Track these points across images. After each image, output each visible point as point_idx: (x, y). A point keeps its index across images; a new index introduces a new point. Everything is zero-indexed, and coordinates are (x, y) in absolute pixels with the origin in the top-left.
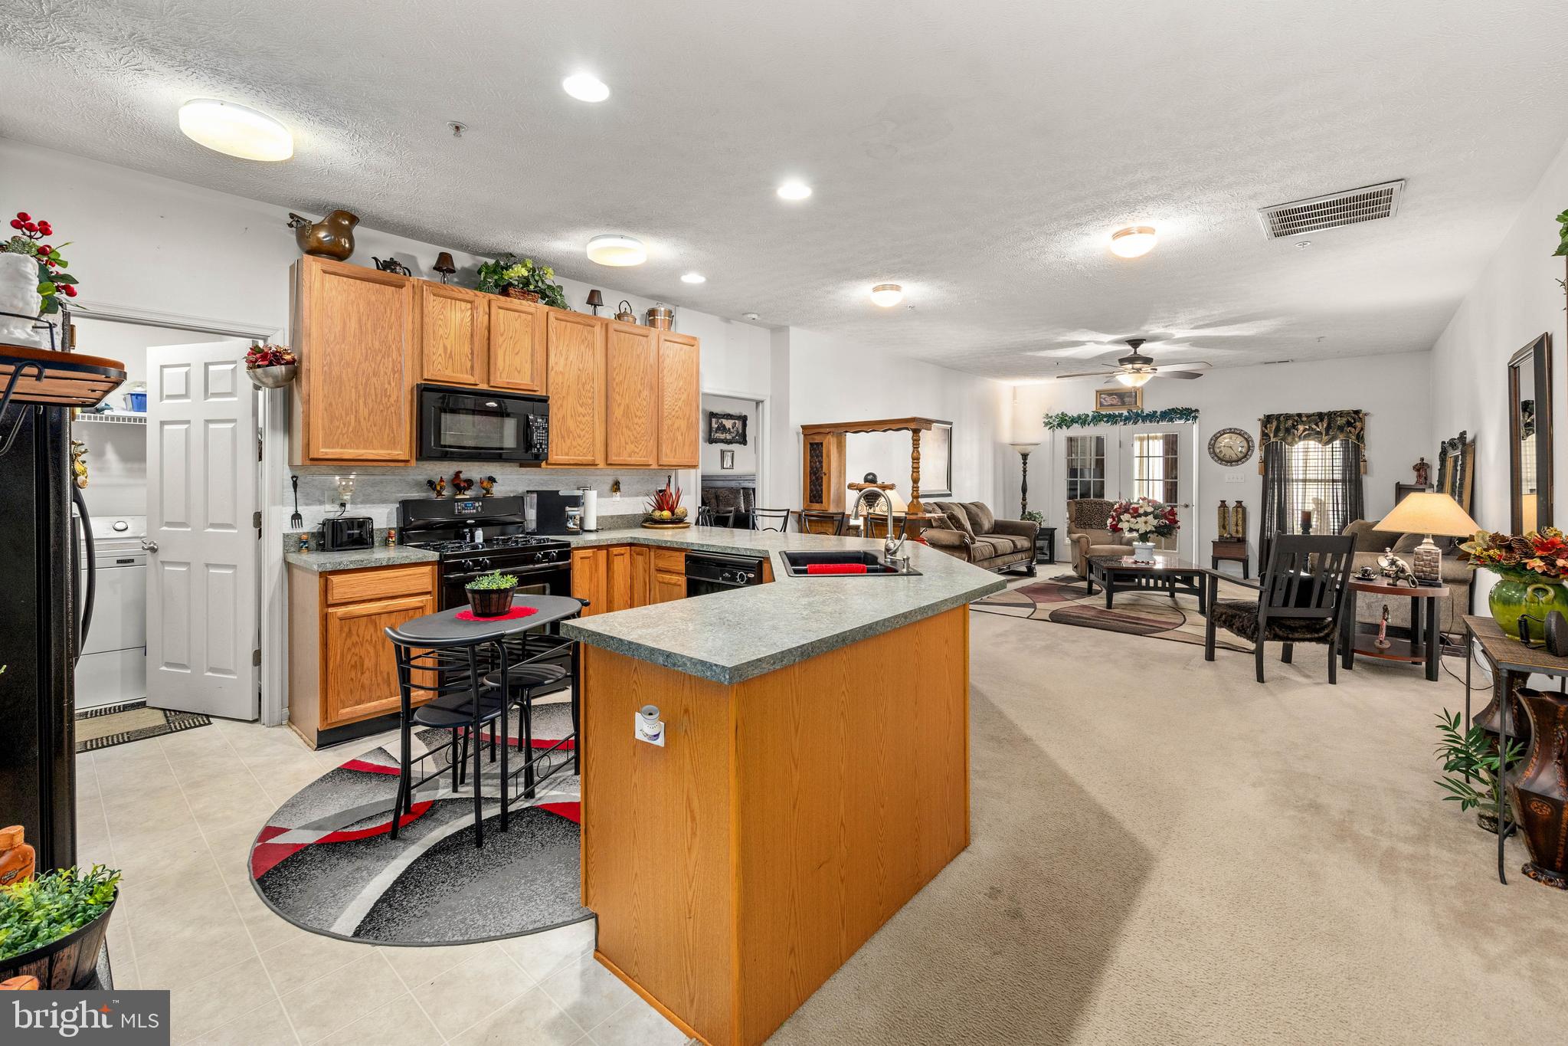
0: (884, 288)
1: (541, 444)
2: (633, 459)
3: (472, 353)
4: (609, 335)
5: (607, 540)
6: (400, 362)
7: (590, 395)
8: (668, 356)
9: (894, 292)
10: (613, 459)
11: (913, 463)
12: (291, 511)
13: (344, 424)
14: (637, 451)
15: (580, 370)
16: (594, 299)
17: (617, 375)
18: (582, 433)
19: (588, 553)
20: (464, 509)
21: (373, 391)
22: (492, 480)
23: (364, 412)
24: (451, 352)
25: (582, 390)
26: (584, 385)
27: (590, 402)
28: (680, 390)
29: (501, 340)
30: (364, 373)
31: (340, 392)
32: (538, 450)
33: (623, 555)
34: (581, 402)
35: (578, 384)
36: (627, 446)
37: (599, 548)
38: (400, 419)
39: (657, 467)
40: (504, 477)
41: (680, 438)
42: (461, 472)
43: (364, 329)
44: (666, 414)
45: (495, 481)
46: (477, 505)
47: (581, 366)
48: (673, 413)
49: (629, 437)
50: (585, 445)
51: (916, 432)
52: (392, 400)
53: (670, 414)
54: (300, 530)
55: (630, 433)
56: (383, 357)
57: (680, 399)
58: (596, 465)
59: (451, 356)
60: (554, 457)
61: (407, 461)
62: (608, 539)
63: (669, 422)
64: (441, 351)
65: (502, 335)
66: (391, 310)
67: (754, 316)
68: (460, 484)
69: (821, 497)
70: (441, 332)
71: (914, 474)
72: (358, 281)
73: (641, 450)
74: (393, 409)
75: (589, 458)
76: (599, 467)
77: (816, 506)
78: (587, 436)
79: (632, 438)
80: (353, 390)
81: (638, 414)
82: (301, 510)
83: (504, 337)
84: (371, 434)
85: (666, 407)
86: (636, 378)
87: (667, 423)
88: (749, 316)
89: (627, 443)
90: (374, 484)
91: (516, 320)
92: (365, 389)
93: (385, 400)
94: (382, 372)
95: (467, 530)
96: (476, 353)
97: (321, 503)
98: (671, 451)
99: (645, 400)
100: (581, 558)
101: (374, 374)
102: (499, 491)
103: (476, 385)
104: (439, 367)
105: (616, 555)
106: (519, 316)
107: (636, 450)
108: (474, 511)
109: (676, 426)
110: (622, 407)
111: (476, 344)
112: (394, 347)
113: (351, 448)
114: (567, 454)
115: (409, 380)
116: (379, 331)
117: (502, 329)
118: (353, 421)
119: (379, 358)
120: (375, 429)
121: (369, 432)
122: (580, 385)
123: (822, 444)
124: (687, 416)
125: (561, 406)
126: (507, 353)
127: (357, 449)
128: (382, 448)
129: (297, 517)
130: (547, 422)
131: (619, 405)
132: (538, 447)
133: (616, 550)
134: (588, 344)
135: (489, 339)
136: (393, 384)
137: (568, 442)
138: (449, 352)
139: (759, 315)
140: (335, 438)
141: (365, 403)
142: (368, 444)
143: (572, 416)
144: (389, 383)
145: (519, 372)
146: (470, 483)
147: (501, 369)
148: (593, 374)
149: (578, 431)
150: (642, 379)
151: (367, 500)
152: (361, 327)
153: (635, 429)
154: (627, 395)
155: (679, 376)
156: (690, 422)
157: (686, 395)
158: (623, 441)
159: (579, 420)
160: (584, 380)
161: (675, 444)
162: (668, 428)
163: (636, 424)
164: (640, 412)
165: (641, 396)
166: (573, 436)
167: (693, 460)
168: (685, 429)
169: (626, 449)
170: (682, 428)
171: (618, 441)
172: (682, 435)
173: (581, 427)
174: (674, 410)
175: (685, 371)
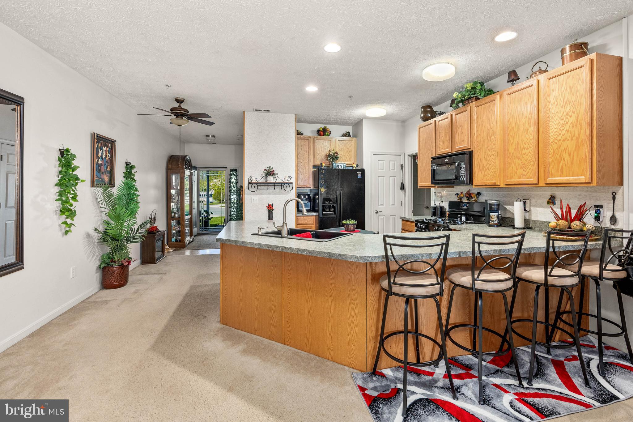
3: (449, 139)
4: (504, 100)
6: (433, 151)
7: (494, 143)
10: (507, 181)
13: (423, 175)
14: (525, 174)
15: (488, 130)
18: (490, 167)
20: (463, 206)
21: (428, 163)
23: (426, 170)
25: (489, 141)
26: (490, 138)
27: (494, 147)
28: (567, 115)
29: (457, 128)
30: (426, 157)
31: (422, 165)
32: (462, 179)
34: (489, 149)
35: (488, 138)
36: (518, 171)
39: (544, 185)
41: (567, 157)
44: (551, 140)
46: (468, 205)
47: (489, 127)
48: (560, 137)
49: (519, 164)
50: (491, 173)
53: (556, 139)
55: (520, 162)
59: (443, 143)
60: (476, 182)
63: (555, 146)
70: (441, 135)
72: (425, 127)
73: (528, 173)
76: (501, 186)
78: (493, 168)
79: (521, 165)
81: (525, 146)
85: (551, 134)
87: (553, 148)
89: (517, 169)
92: (426, 162)
95: (460, 216)
98: (558, 170)
101: (428, 157)
103: (450, 152)
104: (441, 149)
106: (463, 114)
109: (562, 148)
110: (514, 145)
111: (450, 135)
112: (431, 146)
113: (424, 182)
114: (482, 180)
117: (457, 124)
118: (425, 173)
119: (429, 151)
120: (428, 175)
124: (576, 135)
125: (480, 153)
126: (459, 134)
131: (513, 143)
132: (462, 177)
134: (493, 112)
137: (483, 172)
138: (443, 141)
140: (422, 180)
141: (426, 167)
142: (427, 181)
143: (485, 158)
145: (463, 141)
147: (457, 142)
149: (488, 165)
153: (523, 158)
154: (518, 135)
155: (566, 102)
156: (580, 142)
157: (574, 116)
158: (514, 168)
159: (488, 159)
160: (490, 135)
161: (561, 164)
162: (554, 152)
163: (524, 154)
164: (527, 144)
165: (529, 133)
166: (485, 169)
167: (583, 177)
168: (574, 149)
169: (516, 173)
170: (570, 150)
171: (511, 167)
172: (570, 155)
173: (489, 163)
174: (560, 134)
175: (573, 95)
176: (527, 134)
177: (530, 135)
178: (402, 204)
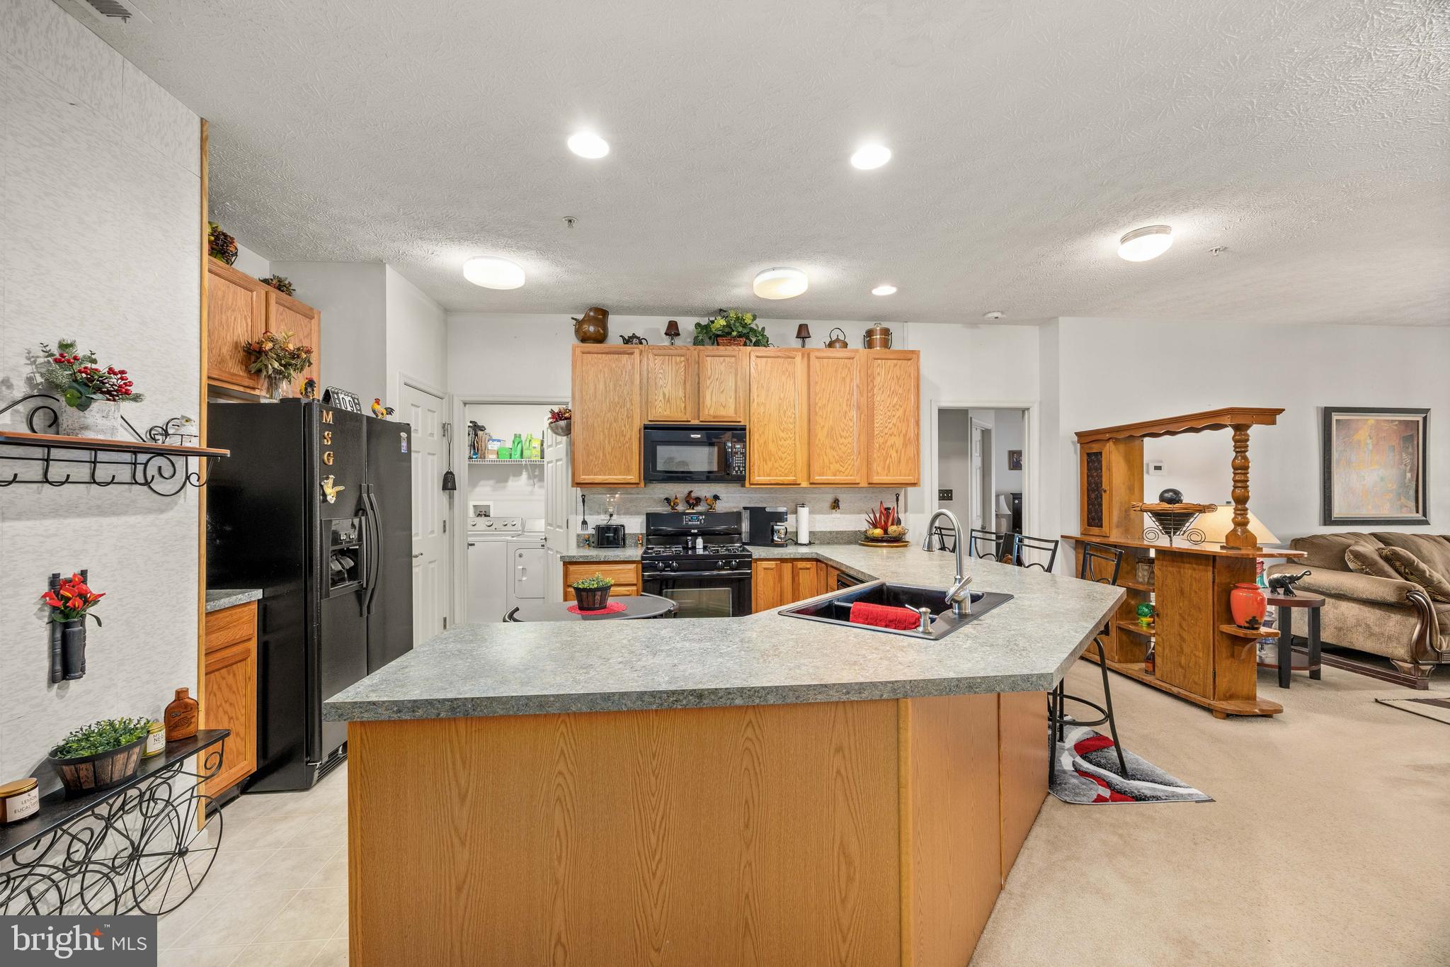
0: (1137, 234)
1: (739, 467)
2: (837, 477)
3: (685, 397)
4: (811, 363)
5: (790, 554)
6: (632, 410)
7: (791, 420)
8: (879, 374)
9: (1161, 237)
10: (818, 478)
11: (1235, 474)
12: (580, 519)
13: (596, 459)
14: (843, 470)
15: (781, 399)
16: (803, 333)
17: (820, 399)
18: (784, 456)
19: (772, 564)
20: (690, 521)
21: (614, 433)
22: (716, 498)
23: (608, 449)
24: (669, 398)
25: (783, 416)
26: (785, 412)
27: (792, 426)
28: (894, 407)
29: (708, 382)
30: (608, 421)
31: (593, 436)
32: (737, 472)
33: (809, 569)
34: (782, 428)
35: (779, 412)
36: (832, 466)
37: (783, 560)
38: (632, 452)
39: (867, 485)
40: (729, 495)
41: (894, 454)
42: (692, 491)
43: (608, 389)
44: (876, 433)
45: (719, 499)
46: (701, 518)
47: (782, 396)
48: (886, 431)
49: (834, 456)
50: (786, 466)
51: (1240, 429)
52: (628, 436)
53: (882, 432)
54: (586, 532)
55: (835, 454)
56: (621, 407)
57: (894, 416)
58: (799, 484)
59: (668, 401)
60: (757, 478)
61: (638, 484)
62: (792, 553)
63: (881, 440)
64: (661, 398)
65: (709, 378)
66: (626, 372)
67: (996, 314)
68: (693, 501)
69: (1101, 519)
70: (661, 383)
71: (1238, 491)
72: (604, 355)
73: (846, 469)
74: (627, 445)
75: (791, 478)
76: (801, 486)
77: (1095, 530)
78: (789, 458)
79: (837, 457)
80: (602, 434)
81: (844, 434)
82: (587, 518)
83: (711, 380)
84: (613, 465)
85: (876, 425)
86: (841, 400)
87: (878, 441)
88: (990, 315)
89: (830, 463)
90: (631, 501)
91: (722, 364)
92: (609, 431)
93: (622, 439)
94: (620, 420)
95: (690, 538)
96: (687, 396)
97: (599, 513)
98: (884, 468)
99: (851, 420)
100: (765, 569)
101: (615, 421)
102: (720, 507)
103: (690, 421)
104: (660, 410)
105: (801, 569)
106: (724, 360)
107: (841, 469)
108: (699, 523)
109: (889, 443)
110: (825, 430)
111: (688, 390)
112: (628, 399)
113: (600, 475)
114: (769, 475)
115: (638, 424)
116: (618, 388)
117: (709, 374)
118: (601, 455)
119: (618, 409)
120: (615, 460)
121: (611, 463)
122: (782, 412)
123: (1101, 453)
124: (904, 431)
125: (763, 433)
126: (714, 392)
127: (605, 475)
128: (620, 474)
129: (584, 523)
130: (744, 447)
131: (824, 426)
132: (737, 469)
133: (800, 565)
134: (789, 374)
135: (699, 383)
136: (627, 427)
137: (770, 464)
138: (667, 397)
139: (1002, 313)
140: (591, 468)
141: (609, 443)
142: (611, 472)
143: (773, 441)
144: (625, 426)
145: (724, 407)
146: (698, 500)
147: (709, 407)
148: (794, 401)
149: (780, 453)
150: (848, 400)
151: (628, 513)
152: (606, 388)
153: (840, 449)
154: (831, 417)
155: (893, 393)
156: (907, 438)
157: (901, 411)
158: (826, 461)
159: (781, 443)
160: (785, 407)
161: (888, 462)
162: (880, 446)
163: (841, 444)
164: (845, 432)
165: (847, 417)
166: (775, 458)
167: (911, 478)
168: (901, 447)
169: (829, 468)
170: (897, 446)
171: (821, 461)
172: (897, 452)
173: (783, 449)
174: (886, 427)
175: (900, 387)
176: (845, 418)
177: (850, 421)
178: (444, 526)
